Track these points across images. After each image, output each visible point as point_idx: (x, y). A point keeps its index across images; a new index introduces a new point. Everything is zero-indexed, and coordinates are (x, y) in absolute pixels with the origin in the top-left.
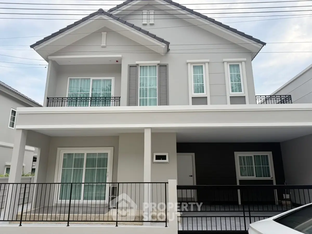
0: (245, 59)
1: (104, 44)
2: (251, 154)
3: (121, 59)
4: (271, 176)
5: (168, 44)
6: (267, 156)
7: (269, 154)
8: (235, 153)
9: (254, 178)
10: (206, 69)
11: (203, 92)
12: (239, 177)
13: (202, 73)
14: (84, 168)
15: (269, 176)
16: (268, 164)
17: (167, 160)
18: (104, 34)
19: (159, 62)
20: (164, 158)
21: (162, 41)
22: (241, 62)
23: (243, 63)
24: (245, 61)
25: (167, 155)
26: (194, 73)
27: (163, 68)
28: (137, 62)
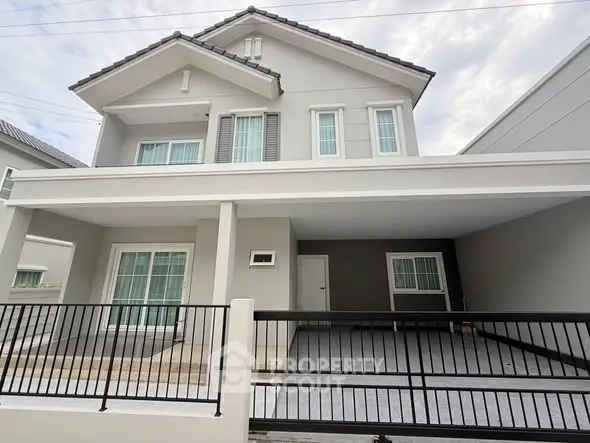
0: (402, 101)
1: (185, 87)
2: (411, 256)
3: (208, 107)
4: (442, 287)
5: (278, 77)
6: (434, 258)
7: (438, 256)
8: (387, 254)
9: (415, 291)
10: (339, 117)
11: (335, 153)
12: (394, 290)
13: (334, 124)
14: (150, 276)
15: (439, 288)
16: (436, 270)
17: (272, 263)
18: (187, 73)
19: (265, 109)
20: (268, 258)
21: (269, 72)
22: (395, 107)
23: (399, 108)
24: (401, 105)
25: (273, 253)
26: (321, 125)
27: (273, 119)
28: (233, 111)
